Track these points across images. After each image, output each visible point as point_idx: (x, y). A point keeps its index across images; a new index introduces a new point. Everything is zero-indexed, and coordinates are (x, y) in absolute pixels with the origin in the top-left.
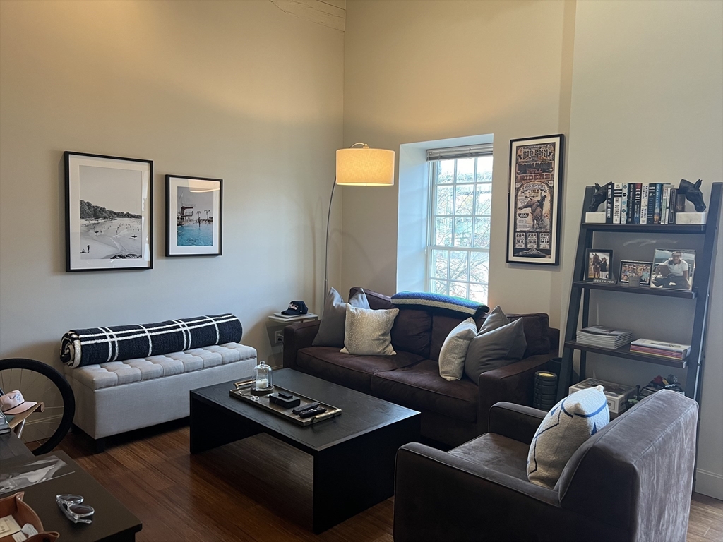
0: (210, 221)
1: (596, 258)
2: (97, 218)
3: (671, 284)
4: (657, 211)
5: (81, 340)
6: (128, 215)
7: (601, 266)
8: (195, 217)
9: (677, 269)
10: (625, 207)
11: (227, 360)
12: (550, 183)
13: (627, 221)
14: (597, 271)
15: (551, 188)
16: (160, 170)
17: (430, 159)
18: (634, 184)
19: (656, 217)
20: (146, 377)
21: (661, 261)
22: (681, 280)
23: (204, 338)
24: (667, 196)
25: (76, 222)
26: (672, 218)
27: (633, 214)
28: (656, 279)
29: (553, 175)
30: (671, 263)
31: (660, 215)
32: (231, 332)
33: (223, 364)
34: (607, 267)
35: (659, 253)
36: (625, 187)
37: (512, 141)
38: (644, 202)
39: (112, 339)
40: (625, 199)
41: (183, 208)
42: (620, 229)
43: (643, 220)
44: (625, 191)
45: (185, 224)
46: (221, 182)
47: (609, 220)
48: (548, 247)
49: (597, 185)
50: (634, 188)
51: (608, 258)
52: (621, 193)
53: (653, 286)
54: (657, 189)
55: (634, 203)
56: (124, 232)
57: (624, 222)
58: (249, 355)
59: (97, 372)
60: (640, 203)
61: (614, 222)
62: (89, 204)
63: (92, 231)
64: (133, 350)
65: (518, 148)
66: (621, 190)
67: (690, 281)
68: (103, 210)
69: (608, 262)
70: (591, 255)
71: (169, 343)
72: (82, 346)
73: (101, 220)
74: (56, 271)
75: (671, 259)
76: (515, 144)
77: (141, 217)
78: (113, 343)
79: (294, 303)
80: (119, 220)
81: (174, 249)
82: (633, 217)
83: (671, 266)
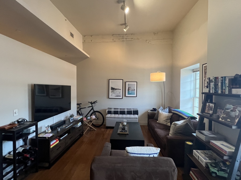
0: (134, 90)
1: (209, 105)
2: (113, 90)
3: (228, 120)
4: (224, 88)
5: (108, 109)
6: (119, 89)
7: (210, 108)
8: (131, 89)
9: (233, 114)
10: (213, 87)
13: (214, 92)
14: (209, 110)
16: (125, 81)
17: (194, 72)
18: (216, 77)
19: (224, 91)
21: (228, 109)
22: (233, 119)
23: (129, 113)
24: (227, 82)
25: (110, 90)
26: (230, 91)
27: (216, 88)
28: (223, 117)
30: (232, 111)
31: (225, 89)
32: (136, 112)
33: (130, 118)
34: (213, 109)
35: (228, 106)
36: (213, 79)
37: (203, 65)
38: (220, 84)
39: (113, 110)
40: (213, 83)
41: (129, 88)
43: (220, 92)
44: (213, 80)
45: (129, 91)
46: (137, 82)
47: (209, 91)
50: (216, 78)
51: (213, 106)
52: (212, 81)
53: (220, 119)
54: (224, 78)
55: (216, 85)
56: (118, 92)
57: (213, 92)
58: (136, 118)
59: (109, 115)
60: (218, 85)
61: (211, 92)
62: (112, 87)
63: (113, 92)
64: (116, 113)
65: (204, 67)
66: (212, 80)
67: (237, 121)
68: (114, 88)
69: (213, 107)
70: (207, 104)
71: (123, 113)
72: (108, 111)
73: (114, 90)
74: (107, 98)
75: (232, 109)
77: (121, 89)
78: (113, 111)
80: (117, 90)
81: (127, 95)
82: (216, 90)
83: (231, 112)
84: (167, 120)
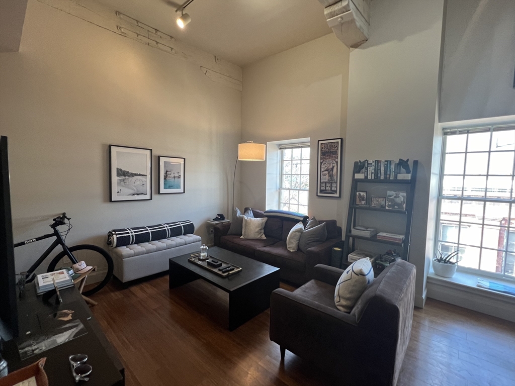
0: (179, 177)
1: (360, 194)
2: (125, 176)
3: (396, 207)
4: (388, 173)
5: (117, 235)
6: (140, 175)
7: (362, 198)
8: (172, 175)
9: (398, 200)
10: (373, 171)
11: (187, 242)
12: (336, 160)
13: (374, 178)
14: (360, 200)
15: (337, 162)
16: (155, 153)
17: (281, 149)
18: (378, 161)
19: (388, 176)
20: (148, 252)
21: (391, 196)
22: (400, 205)
23: (176, 232)
24: (393, 166)
25: (115, 178)
26: (396, 176)
27: (377, 174)
28: (388, 205)
29: (338, 157)
30: (395, 197)
31: (390, 175)
32: (189, 229)
33: (186, 244)
34: (365, 199)
35: (389, 193)
36: (373, 162)
37: (319, 141)
38: (383, 169)
39: (132, 234)
40: (374, 167)
41: (167, 171)
42: (371, 181)
43: (382, 177)
44: (374, 164)
45: (168, 179)
46: (184, 159)
47: (366, 177)
48: (335, 189)
49: (360, 161)
50: (378, 162)
51: (365, 195)
52: (372, 165)
53: (387, 208)
54: (389, 163)
55: (378, 169)
56: (138, 183)
57: (373, 178)
58: (198, 240)
59: (125, 250)
60: (380, 169)
61: (368, 178)
62: (121, 170)
63: (122, 183)
64: (142, 239)
65: (321, 144)
67: (404, 206)
68: (128, 172)
69: (365, 197)
70: (357, 193)
71: (160, 235)
72: (117, 238)
73: (127, 177)
74: (105, 201)
75: (395, 195)
76: (320, 142)
77: (146, 176)
78: (132, 235)
79: (218, 215)
80: (136, 177)
81: (162, 190)
82: (377, 176)
83: (395, 199)
84: (261, 230)
